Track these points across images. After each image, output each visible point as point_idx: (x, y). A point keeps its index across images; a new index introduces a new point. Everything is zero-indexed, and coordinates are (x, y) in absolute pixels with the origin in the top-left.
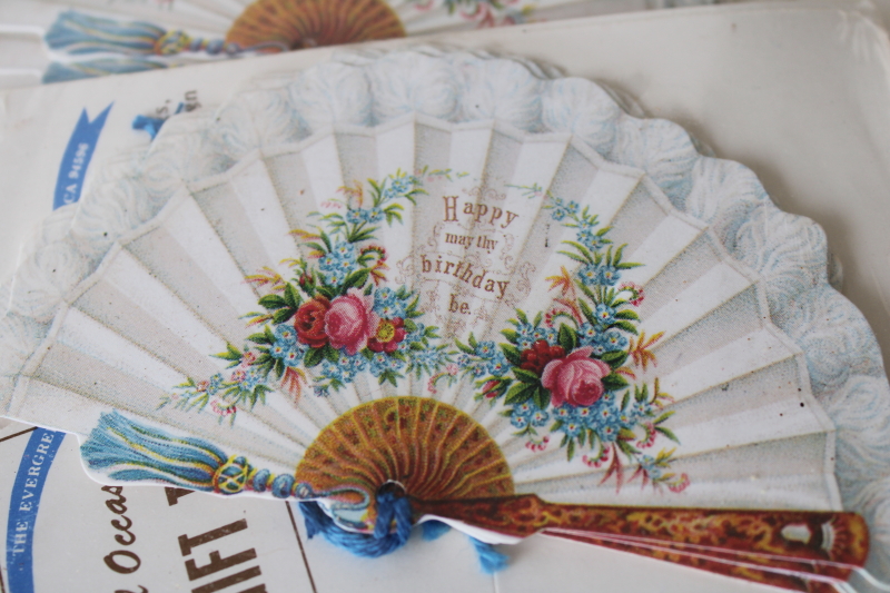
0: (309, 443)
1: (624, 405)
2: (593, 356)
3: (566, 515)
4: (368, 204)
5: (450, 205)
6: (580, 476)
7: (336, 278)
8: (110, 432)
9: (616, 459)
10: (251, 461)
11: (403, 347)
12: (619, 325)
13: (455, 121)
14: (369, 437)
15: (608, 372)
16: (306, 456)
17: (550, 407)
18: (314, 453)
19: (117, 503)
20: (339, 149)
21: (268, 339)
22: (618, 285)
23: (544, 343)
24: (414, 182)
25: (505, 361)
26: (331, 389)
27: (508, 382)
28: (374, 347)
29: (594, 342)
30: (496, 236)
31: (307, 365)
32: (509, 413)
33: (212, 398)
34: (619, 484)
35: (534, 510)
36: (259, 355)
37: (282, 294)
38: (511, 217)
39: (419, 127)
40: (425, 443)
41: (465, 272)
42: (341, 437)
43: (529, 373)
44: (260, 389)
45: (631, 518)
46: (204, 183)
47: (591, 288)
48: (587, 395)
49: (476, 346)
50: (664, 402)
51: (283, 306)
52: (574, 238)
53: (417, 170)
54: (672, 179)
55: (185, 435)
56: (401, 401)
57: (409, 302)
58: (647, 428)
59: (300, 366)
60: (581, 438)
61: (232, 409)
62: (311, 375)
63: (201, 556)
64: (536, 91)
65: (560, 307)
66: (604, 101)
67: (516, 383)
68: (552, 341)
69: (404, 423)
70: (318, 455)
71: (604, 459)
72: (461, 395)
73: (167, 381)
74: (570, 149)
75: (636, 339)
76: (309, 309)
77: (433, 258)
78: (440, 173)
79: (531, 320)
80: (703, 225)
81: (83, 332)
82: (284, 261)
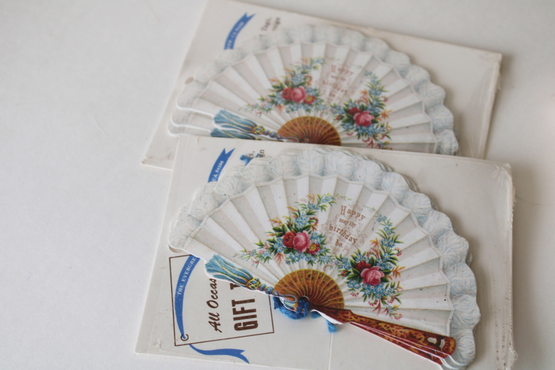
0: (281, 279)
1: (386, 288)
2: (380, 270)
3: (359, 319)
4: (315, 203)
5: (343, 208)
6: (366, 307)
7: (300, 226)
8: (216, 262)
9: (379, 305)
10: (261, 280)
11: (318, 254)
12: (391, 261)
13: (351, 180)
14: (300, 281)
15: (384, 276)
16: (279, 282)
17: (362, 283)
18: (281, 282)
19: (214, 285)
20: (310, 182)
21: (273, 242)
22: (393, 248)
23: (364, 262)
24: (333, 198)
25: (350, 265)
26: (291, 263)
27: (350, 272)
28: (308, 252)
29: (381, 265)
30: (356, 223)
31: (285, 253)
32: (348, 283)
33: (251, 257)
34: (378, 313)
35: (349, 315)
36: (269, 246)
37: (281, 228)
38: (363, 217)
39: (338, 179)
40: (318, 286)
41: (343, 233)
42: (291, 279)
43: (357, 271)
44: (268, 258)
45: (380, 324)
46: (261, 184)
47: (384, 247)
48: (375, 282)
49: (341, 258)
50: (400, 290)
51: (280, 232)
52: (382, 229)
53: (334, 195)
54: (421, 215)
55: (241, 267)
56: (313, 271)
57: (323, 239)
58: (392, 297)
59: (282, 253)
60: (370, 295)
61: (257, 262)
62: (285, 257)
63: (238, 307)
64: (381, 175)
65: (372, 251)
66: (404, 183)
67: (352, 273)
68: (367, 262)
69: (313, 279)
70: (283, 283)
71: (376, 304)
72: (333, 273)
73: (238, 248)
74: (389, 198)
75: (395, 267)
76: (289, 234)
77: (333, 226)
78: (342, 197)
79: (362, 254)
80: (428, 233)
81: (212, 227)
82: (284, 216)
